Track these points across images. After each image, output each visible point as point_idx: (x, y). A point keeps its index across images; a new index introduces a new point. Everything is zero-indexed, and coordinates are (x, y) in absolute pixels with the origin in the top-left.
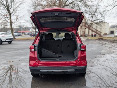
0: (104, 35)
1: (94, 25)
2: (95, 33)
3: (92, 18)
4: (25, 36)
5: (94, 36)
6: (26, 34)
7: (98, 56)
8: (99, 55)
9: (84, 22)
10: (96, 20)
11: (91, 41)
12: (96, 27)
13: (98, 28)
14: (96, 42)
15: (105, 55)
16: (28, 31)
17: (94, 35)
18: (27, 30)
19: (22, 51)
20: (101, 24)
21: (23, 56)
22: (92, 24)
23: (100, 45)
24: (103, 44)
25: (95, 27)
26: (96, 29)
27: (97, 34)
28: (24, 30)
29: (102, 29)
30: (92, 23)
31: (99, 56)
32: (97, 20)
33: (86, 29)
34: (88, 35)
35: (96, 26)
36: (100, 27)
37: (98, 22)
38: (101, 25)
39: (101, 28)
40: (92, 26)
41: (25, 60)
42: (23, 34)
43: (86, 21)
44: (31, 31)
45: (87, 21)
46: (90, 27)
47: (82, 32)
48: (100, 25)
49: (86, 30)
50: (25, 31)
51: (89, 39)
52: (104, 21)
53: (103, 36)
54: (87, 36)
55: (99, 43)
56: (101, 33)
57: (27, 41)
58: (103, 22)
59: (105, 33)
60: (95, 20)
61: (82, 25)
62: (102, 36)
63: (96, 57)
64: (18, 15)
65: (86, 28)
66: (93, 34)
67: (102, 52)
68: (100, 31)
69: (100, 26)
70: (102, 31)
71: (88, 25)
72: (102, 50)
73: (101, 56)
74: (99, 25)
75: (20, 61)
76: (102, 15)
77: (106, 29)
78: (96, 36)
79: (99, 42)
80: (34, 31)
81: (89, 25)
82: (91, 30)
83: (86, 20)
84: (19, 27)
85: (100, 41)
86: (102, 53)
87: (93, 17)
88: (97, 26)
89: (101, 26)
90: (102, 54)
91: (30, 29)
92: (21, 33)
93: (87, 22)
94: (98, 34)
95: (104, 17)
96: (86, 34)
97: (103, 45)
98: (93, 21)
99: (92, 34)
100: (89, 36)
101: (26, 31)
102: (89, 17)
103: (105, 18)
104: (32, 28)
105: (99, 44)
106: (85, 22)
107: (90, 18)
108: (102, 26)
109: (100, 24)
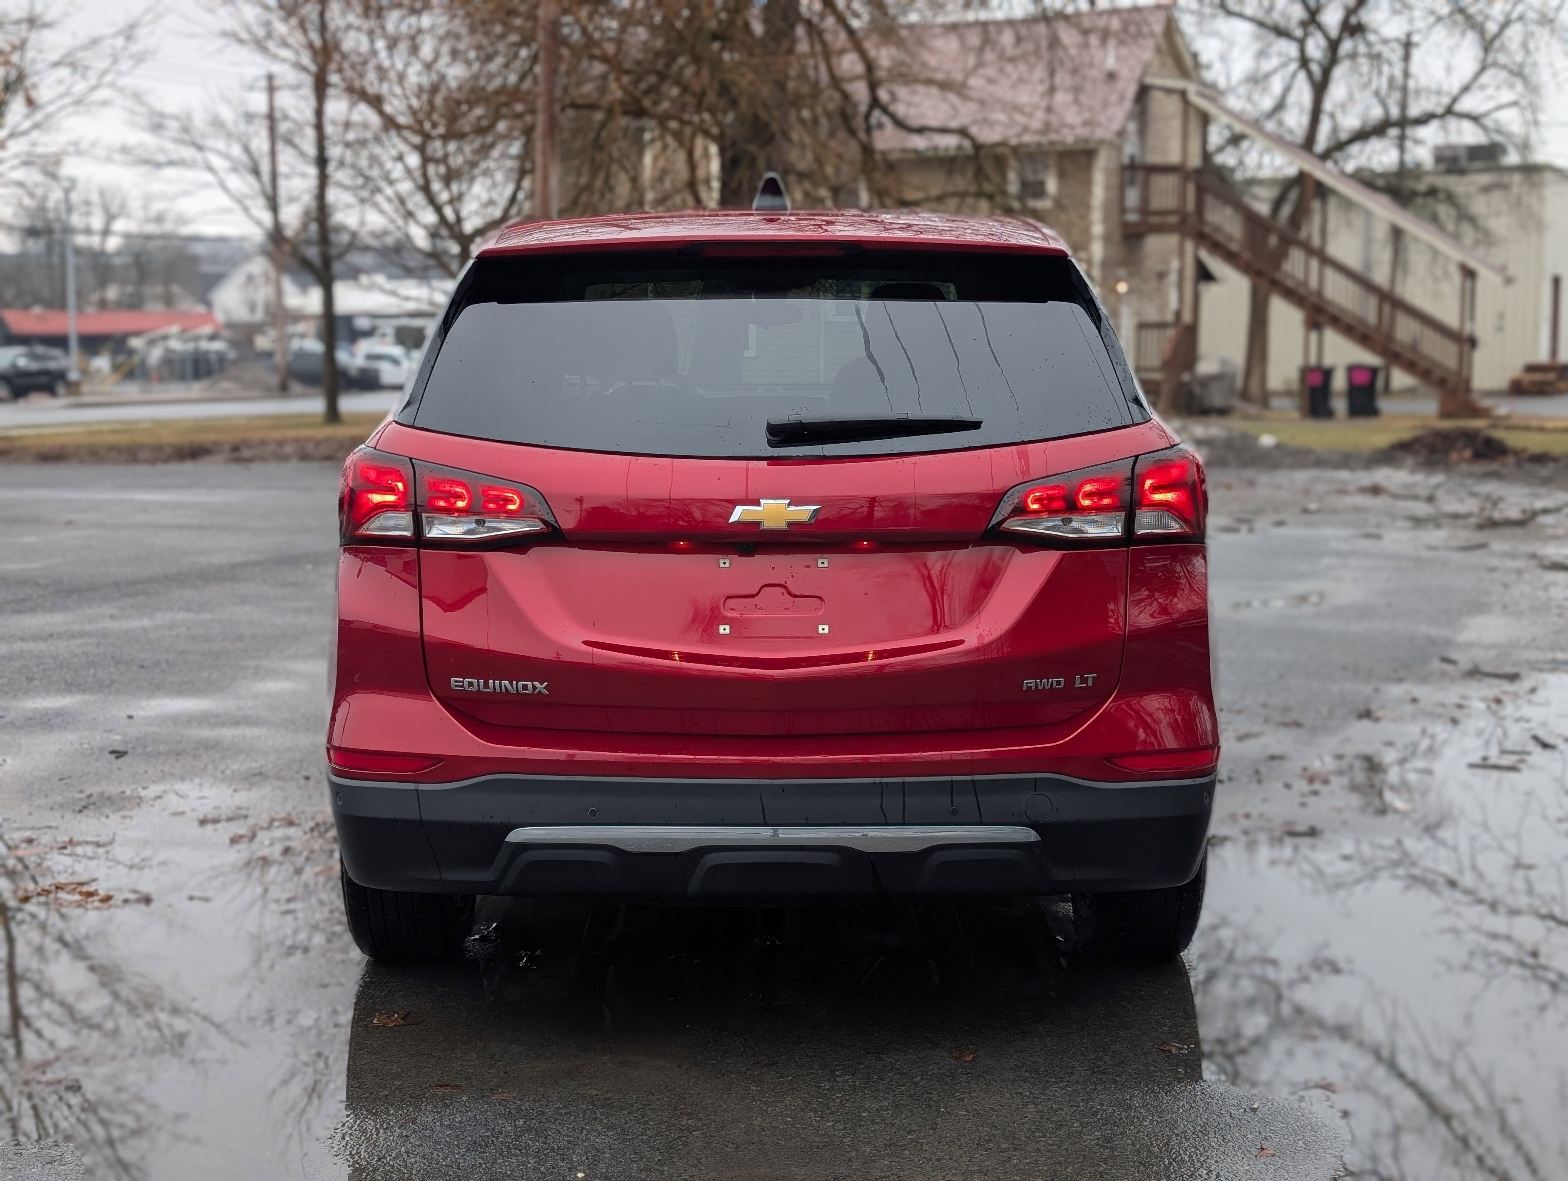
0: (1517, 389)
1: (1348, 204)
2: (1368, 358)
3: (1320, 88)
4: (132, 390)
5: (1340, 405)
6: (156, 355)
7: (1396, 691)
8: (1425, 679)
9: (1174, 157)
10: (1379, 130)
11: (1301, 476)
12: (1383, 256)
13: (1418, 260)
14: (1375, 490)
15: (1513, 677)
16: (191, 307)
17: (1339, 382)
18: (168, 300)
19: (135, 624)
20: (1479, 206)
21: (157, 689)
22: (1322, 191)
23: (1437, 536)
24: (1492, 524)
25: (1368, 242)
26: (1381, 276)
27: (1400, 379)
28: (112, 293)
29: (1487, 280)
30: (1324, 173)
31: (1419, 691)
32: (1404, 122)
33: (1204, 275)
34: (1245, 395)
35: (1381, 232)
36: (1455, 254)
37: (1417, 172)
38: (1465, 216)
39: (1469, 274)
40: (1312, 230)
41: (207, 746)
42: (102, 363)
43: (1216, 136)
44: (241, 314)
45: (1236, 140)
46: (1280, 255)
47: (1143, 326)
48: (1444, 211)
49: (1210, 293)
50: (134, 304)
51: (1267, 440)
52: (1525, 146)
53: (1503, 408)
54: (1223, 412)
55: (1422, 509)
56: (1465, 361)
57: (189, 467)
58: (1512, 158)
59: (1543, 356)
60: (1362, 135)
61: (1144, 210)
62: (1476, 412)
63: (1366, 714)
64: (32, 22)
65: (1215, 265)
66: (1327, 374)
67: (1465, 637)
68: (1449, 315)
69: (1456, 237)
70: (1482, 328)
71: (1250, 218)
72: (1480, 607)
73: (1451, 694)
74: (1434, 219)
75: (119, 754)
76: (1488, 44)
77: (1556, 282)
78: (1384, 404)
79: (1430, 499)
80: (298, 317)
81: (1263, 208)
82: (1294, 295)
83: (1205, 120)
84: (32, 232)
85: (1437, 478)
86: (1464, 661)
87: (1339, 72)
88: (1397, 234)
89: (1469, 234)
90: (1475, 673)
91: (215, 280)
92: (59, 341)
93: (1227, 158)
94: (1410, 366)
95: (1518, 73)
96: (1206, 367)
97: (1499, 543)
98: (1339, 146)
99: (1306, 371)
100: (1265, 399)
101: (155, 308)
102: (1257, 80)
103: (1532, 88)
104: (259, 266)
105: (1418, 522)
106: (1195, 161)
107: (1277, 85)
108: (1486, 238)
109: (1451, 198)
